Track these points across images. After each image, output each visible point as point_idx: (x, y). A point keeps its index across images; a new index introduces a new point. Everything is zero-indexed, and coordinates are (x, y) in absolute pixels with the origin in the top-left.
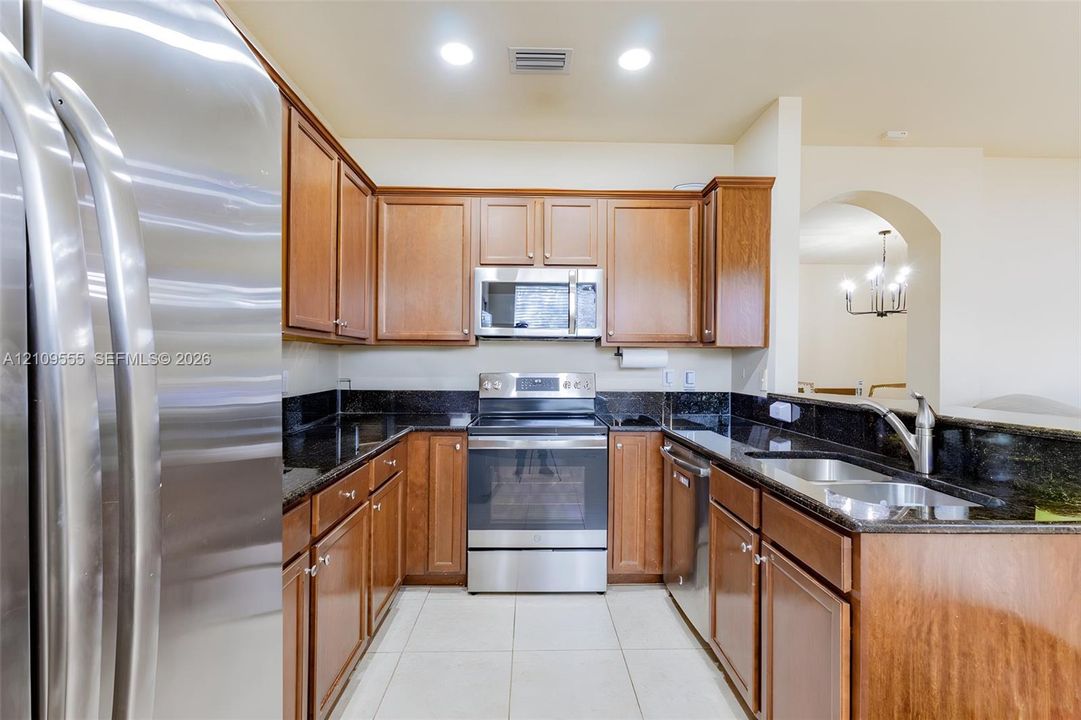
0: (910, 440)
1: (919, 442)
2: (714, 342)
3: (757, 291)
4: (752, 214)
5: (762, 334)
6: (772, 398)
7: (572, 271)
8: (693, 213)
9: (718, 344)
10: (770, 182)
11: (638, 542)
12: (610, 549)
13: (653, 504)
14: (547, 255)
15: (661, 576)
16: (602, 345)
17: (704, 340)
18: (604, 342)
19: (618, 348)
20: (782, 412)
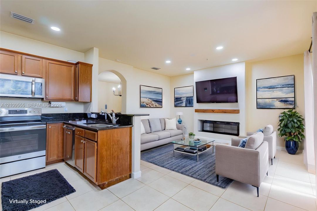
0: (111, 118)
1: (113, 118)
2: (78, 101)
3: (89, 89)
4: (88, 71)
5: (90, 99)
6: (92, 113)
7: (33, 79)
8: (73, 68)
9: (79, 101)
10: (92, 65)
11: (56, 152)
12: (47, 156)
13: (60, 141)
14: (23, 72)
15: (63, 159)
16: (44, 100)
17: (75, 100)
18: (45, 99)
19: (50, 101)
20: (94, 116)
